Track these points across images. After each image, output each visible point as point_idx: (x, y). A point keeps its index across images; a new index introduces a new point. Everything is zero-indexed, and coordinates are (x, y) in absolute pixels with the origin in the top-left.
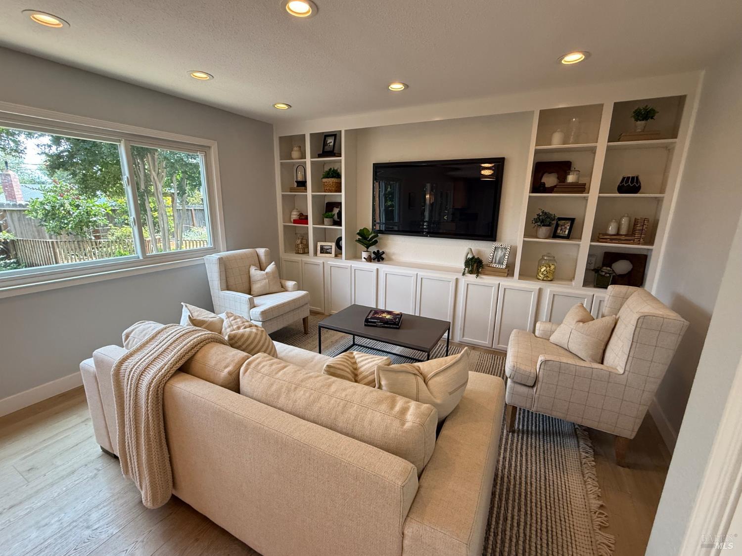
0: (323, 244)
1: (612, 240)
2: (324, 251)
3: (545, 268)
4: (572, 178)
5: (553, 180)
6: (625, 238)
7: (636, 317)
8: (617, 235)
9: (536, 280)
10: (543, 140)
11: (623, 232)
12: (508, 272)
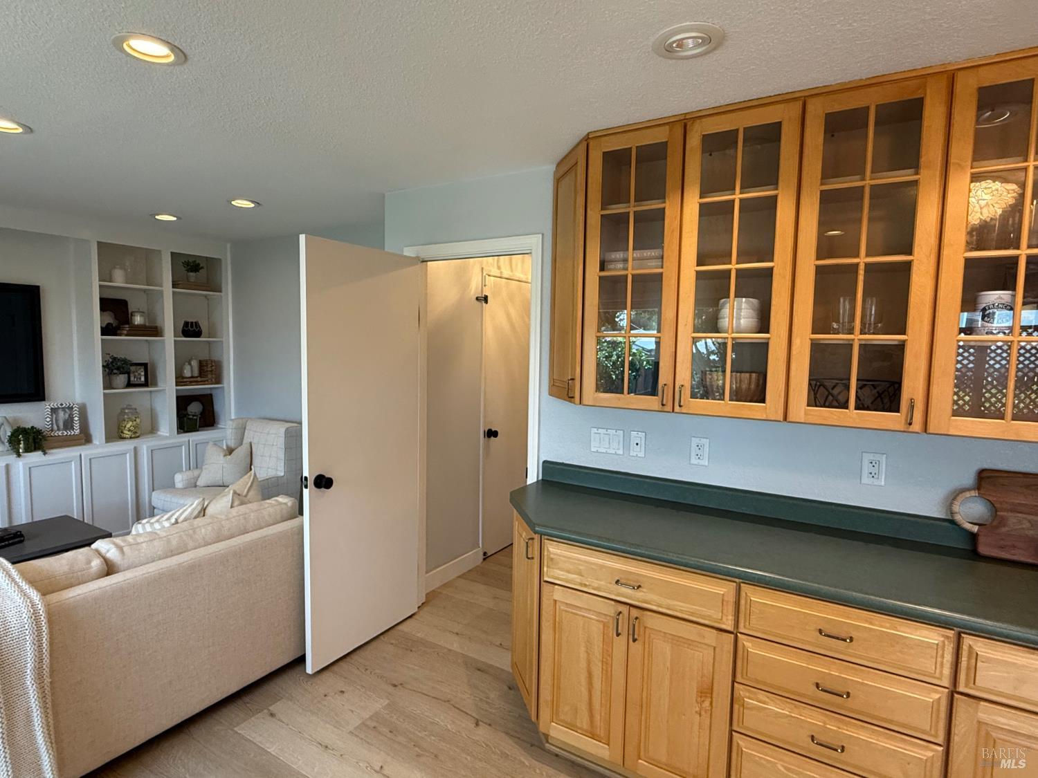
1: (191, 383)
3: (131, 423)
4: (138, 320)
5: (110, 319)
6: (199, 379)
7: (283, 430)
8: (192, 377)
9: (125, 438)
10: (105, 275)
11: (196, 373)
12: (85, 438)
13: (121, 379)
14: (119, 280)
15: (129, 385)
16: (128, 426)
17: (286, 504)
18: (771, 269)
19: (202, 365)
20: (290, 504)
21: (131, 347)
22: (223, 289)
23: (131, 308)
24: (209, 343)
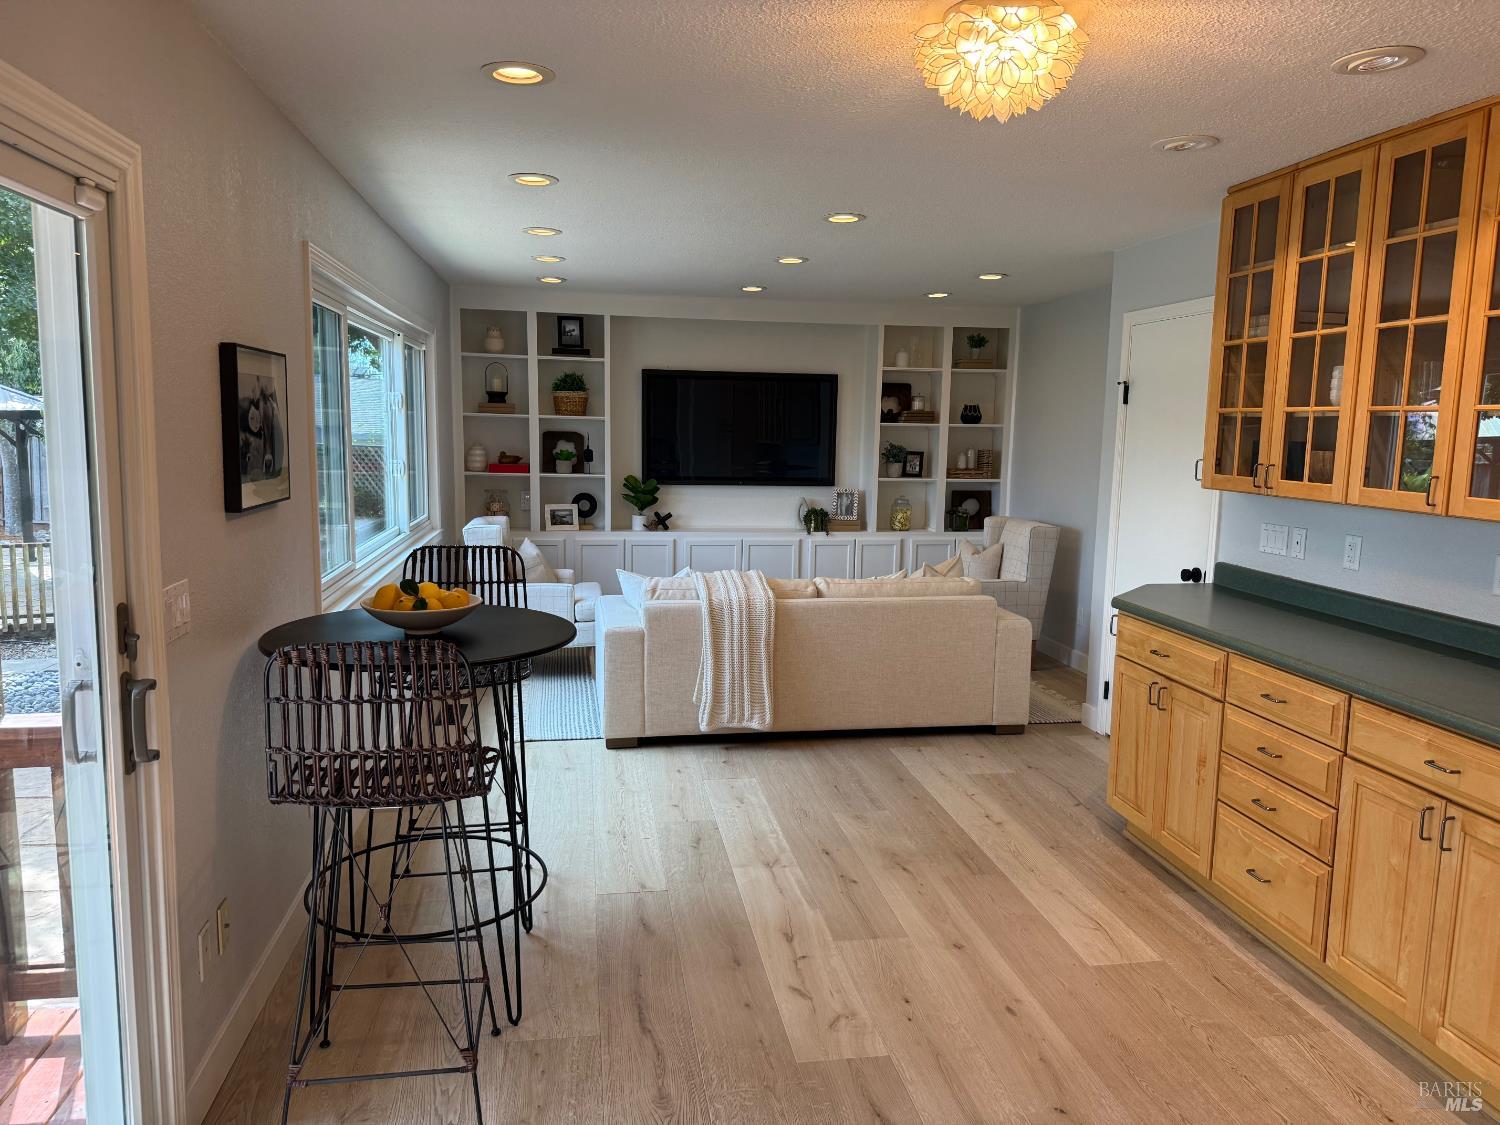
0: (555, 507)
1: (962, 476)
2: (557, 519)
3: (902, 515)
4: (917, 405)
5: (893, 405)
6: (973, 472)
7: (1028, 530)
8: (967, 469)
9: (895, 530)
10: (890, 360)
11: (971, 465)
12: (862, 526)
13: (896, 467)
14: (902, 363)
15: (905, 474)
16: (899, 517)
17: (968, 583)
18: (1345, 333)
19: (980, 455)
20: (972, 583)
21: (908, 434)
22: (1009, 365)
23: (914, 393)
24: (992, 430)
